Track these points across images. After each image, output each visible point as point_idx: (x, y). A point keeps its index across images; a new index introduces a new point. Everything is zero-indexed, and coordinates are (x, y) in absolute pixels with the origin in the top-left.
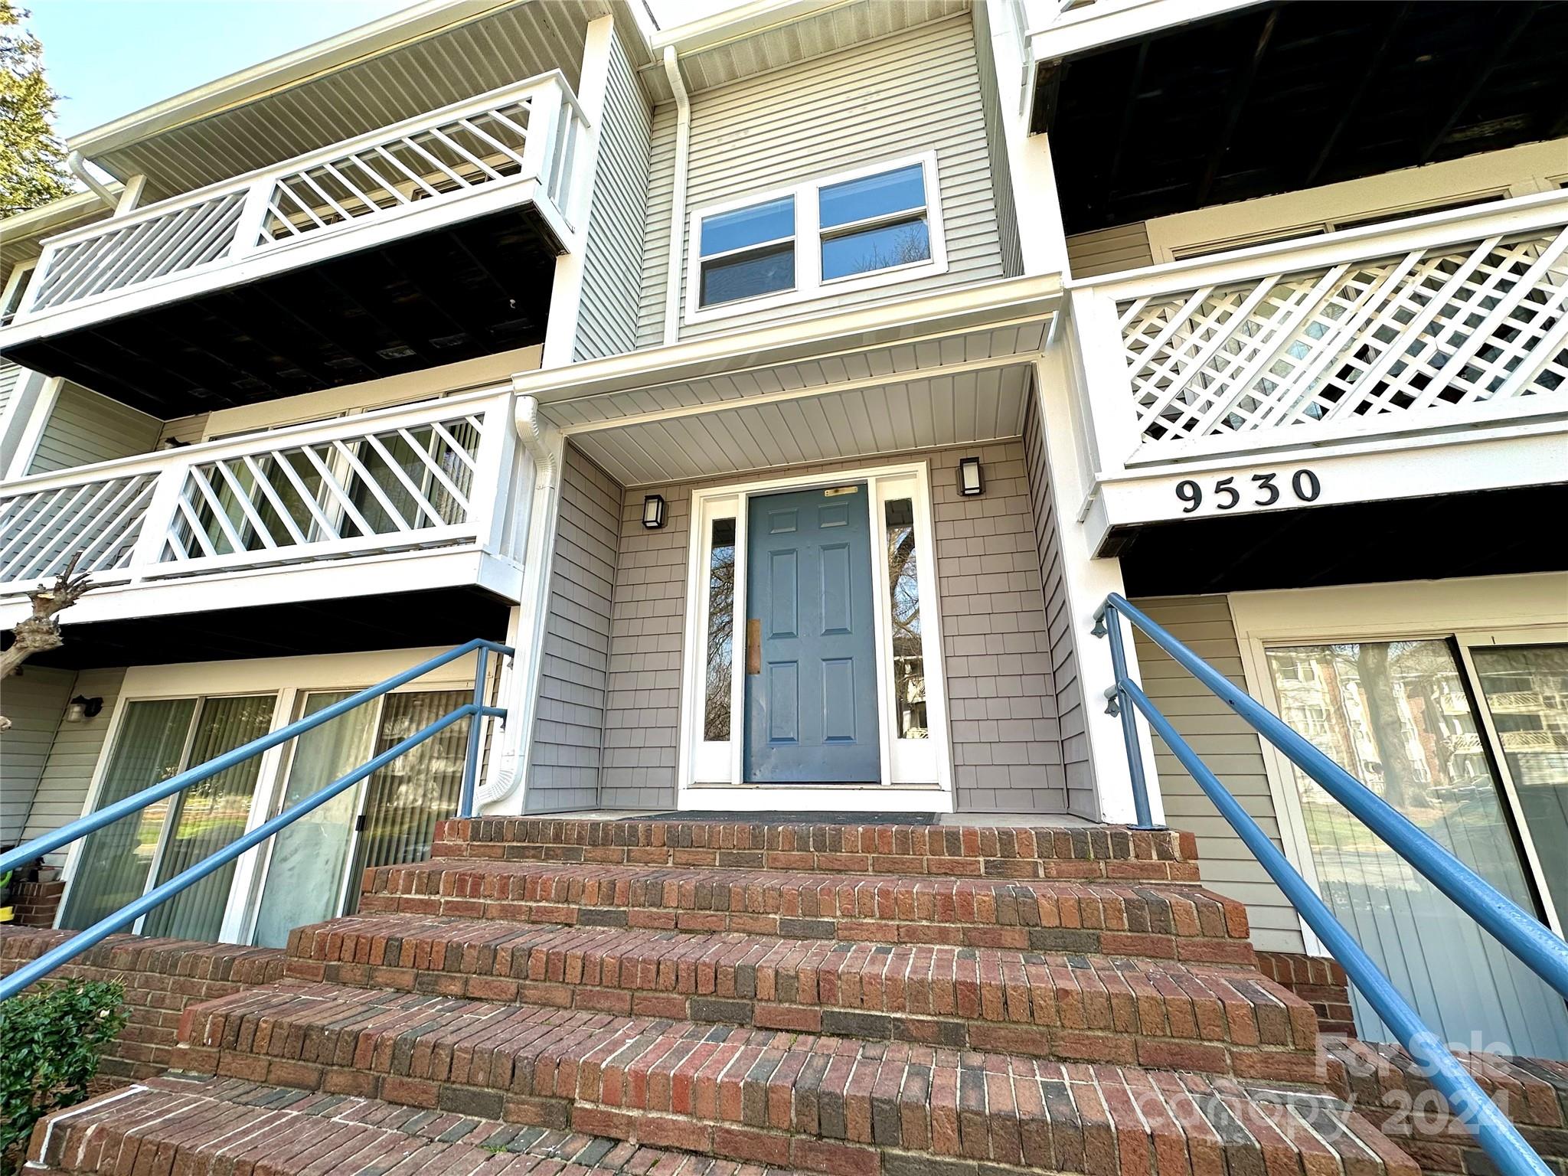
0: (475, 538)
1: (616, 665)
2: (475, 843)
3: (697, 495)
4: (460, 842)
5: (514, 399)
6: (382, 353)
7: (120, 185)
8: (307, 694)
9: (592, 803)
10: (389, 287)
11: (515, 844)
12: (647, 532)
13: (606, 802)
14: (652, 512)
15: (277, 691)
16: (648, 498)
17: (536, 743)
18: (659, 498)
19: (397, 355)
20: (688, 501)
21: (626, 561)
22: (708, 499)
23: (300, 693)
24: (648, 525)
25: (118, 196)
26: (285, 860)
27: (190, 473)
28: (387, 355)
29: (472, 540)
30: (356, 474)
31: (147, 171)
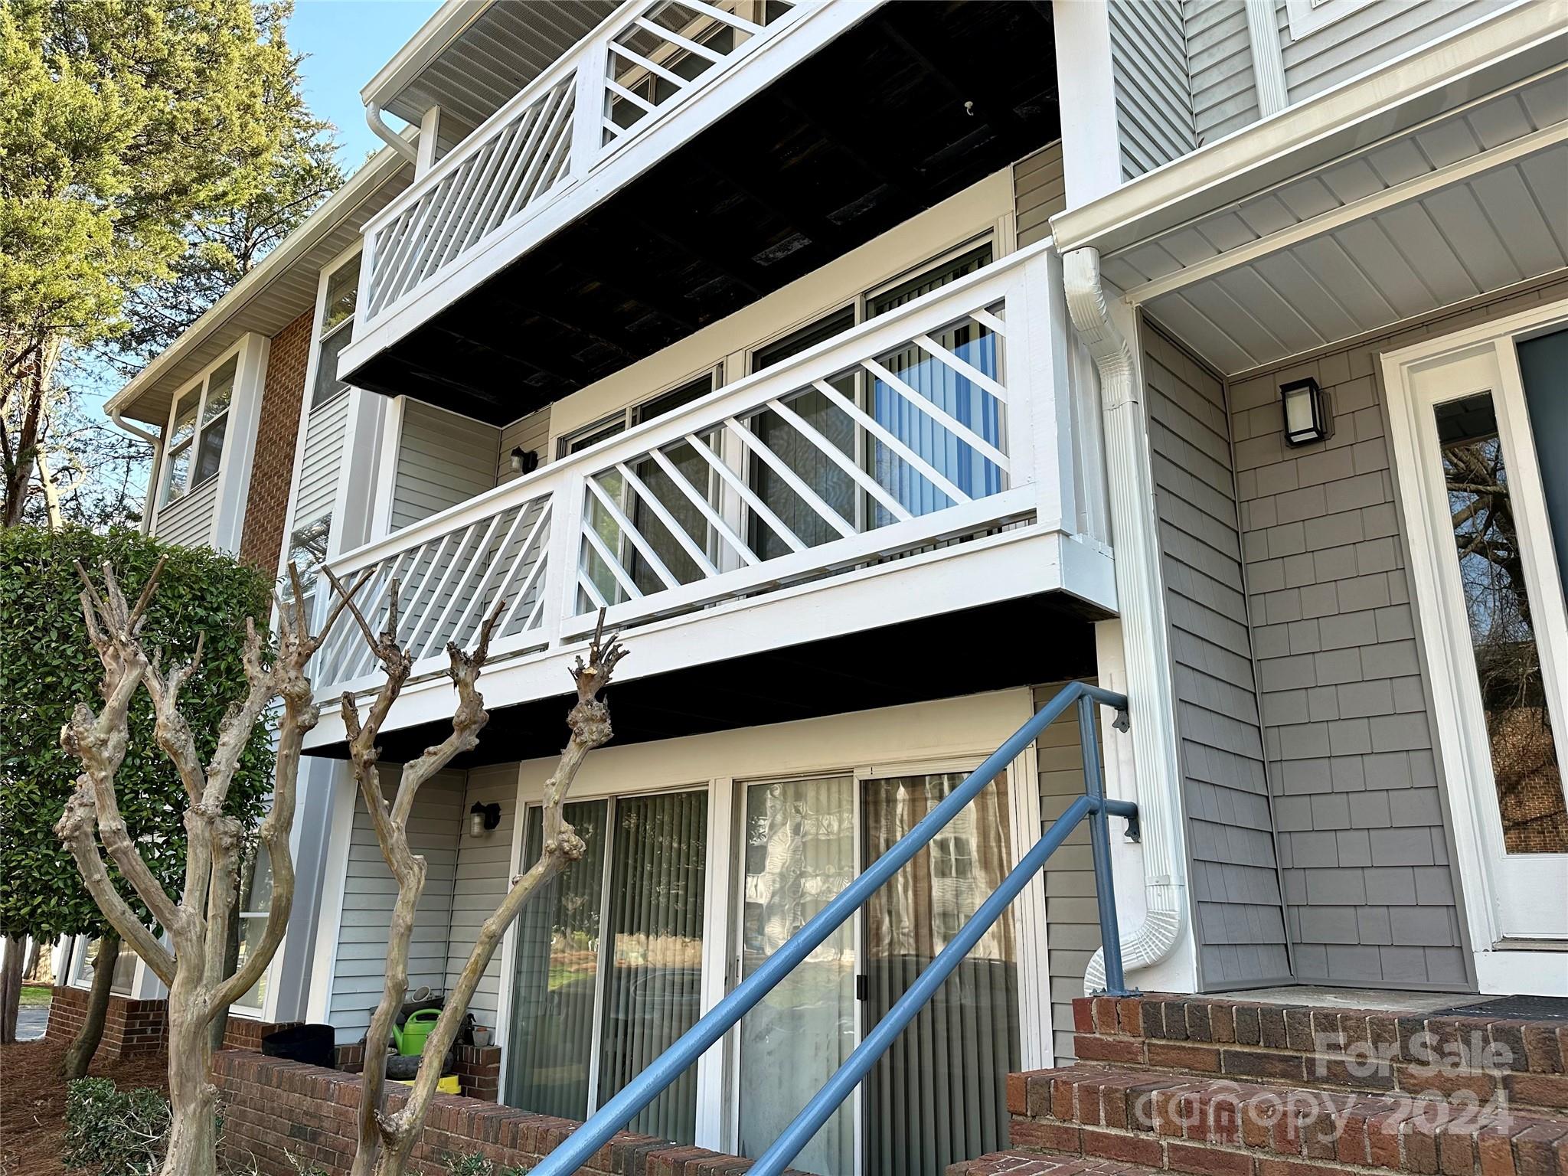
0: (1034, 511)
1: (1275, 711)
2: (1155, 1041)
3: (1392, 363)
4: (1127, 1038)
5: (1056, 260)
6: (760, 259)
7: (414, 128)
8: (745, 786)
9: (1281, 972)
10: (777, 147)
11: (1238, 1048)
12: (1297, 452)
13: (1306, 974)
14: (1300, 414)
15: (706, 784)
16: (1287, 388)
17: (1197, 863)
18: (1310, 384)
19: (780, 255)
20: (1375, 377)
21: (1258, 515)
22: (1416, 367)
23: (737, 784)
24: (1296, 439)
25: (415, 143)
26: (760, 1037)
27: (587, 487)
28: (767, 259)
29: (1030, 516)
30: (752, 453)
31: (441, 99)
